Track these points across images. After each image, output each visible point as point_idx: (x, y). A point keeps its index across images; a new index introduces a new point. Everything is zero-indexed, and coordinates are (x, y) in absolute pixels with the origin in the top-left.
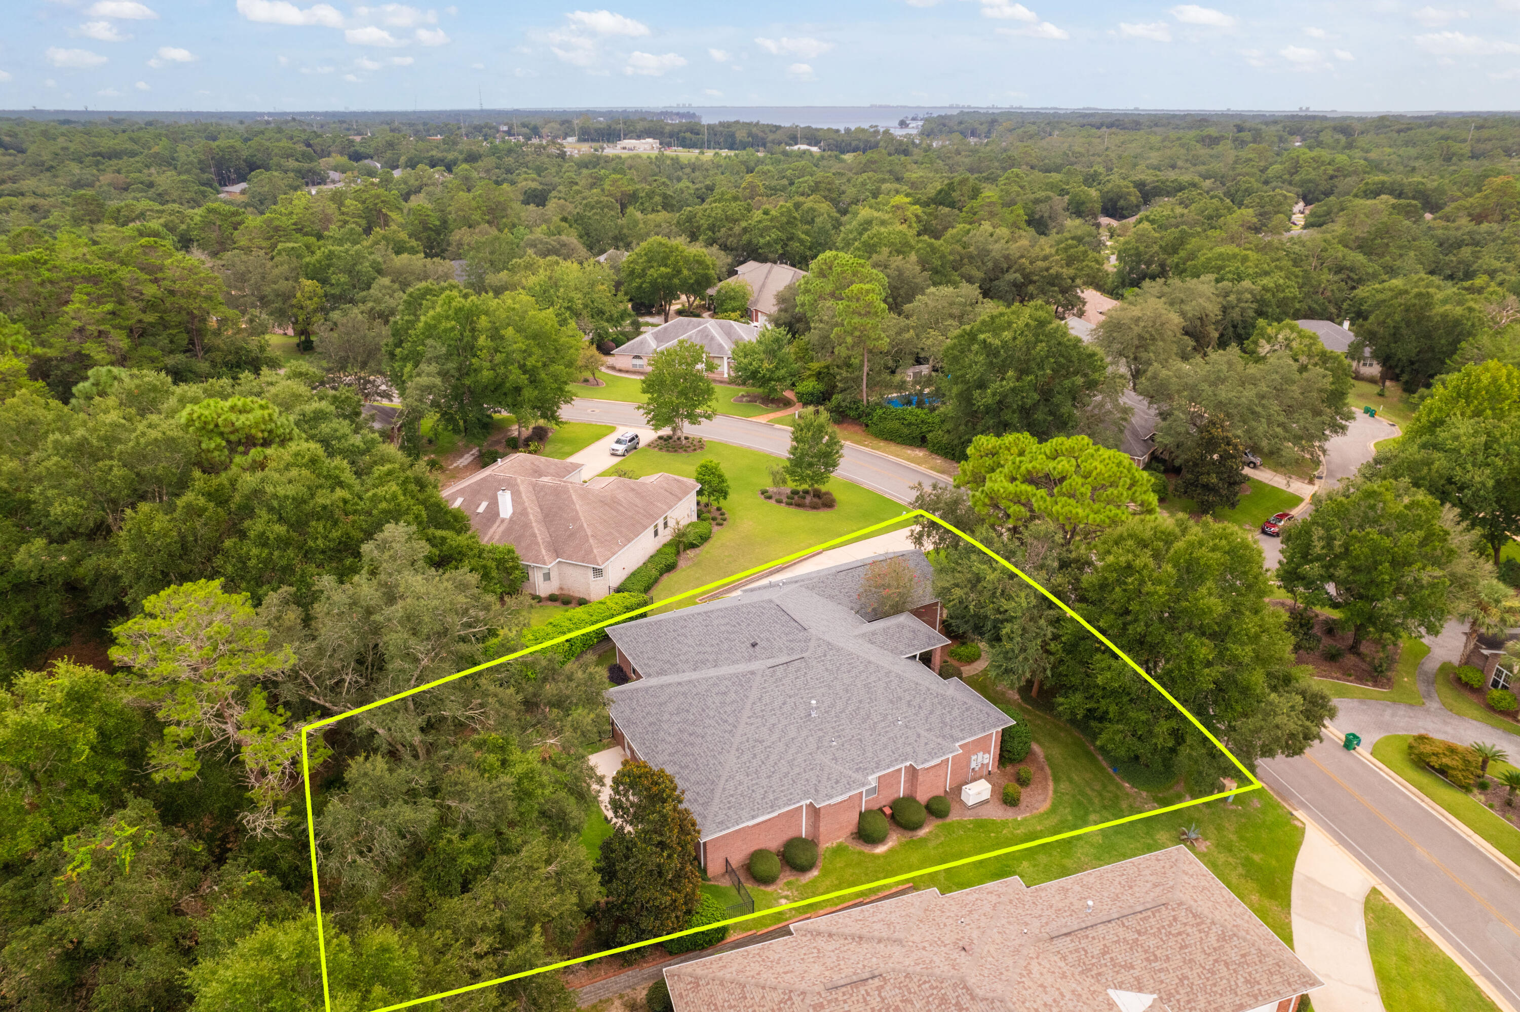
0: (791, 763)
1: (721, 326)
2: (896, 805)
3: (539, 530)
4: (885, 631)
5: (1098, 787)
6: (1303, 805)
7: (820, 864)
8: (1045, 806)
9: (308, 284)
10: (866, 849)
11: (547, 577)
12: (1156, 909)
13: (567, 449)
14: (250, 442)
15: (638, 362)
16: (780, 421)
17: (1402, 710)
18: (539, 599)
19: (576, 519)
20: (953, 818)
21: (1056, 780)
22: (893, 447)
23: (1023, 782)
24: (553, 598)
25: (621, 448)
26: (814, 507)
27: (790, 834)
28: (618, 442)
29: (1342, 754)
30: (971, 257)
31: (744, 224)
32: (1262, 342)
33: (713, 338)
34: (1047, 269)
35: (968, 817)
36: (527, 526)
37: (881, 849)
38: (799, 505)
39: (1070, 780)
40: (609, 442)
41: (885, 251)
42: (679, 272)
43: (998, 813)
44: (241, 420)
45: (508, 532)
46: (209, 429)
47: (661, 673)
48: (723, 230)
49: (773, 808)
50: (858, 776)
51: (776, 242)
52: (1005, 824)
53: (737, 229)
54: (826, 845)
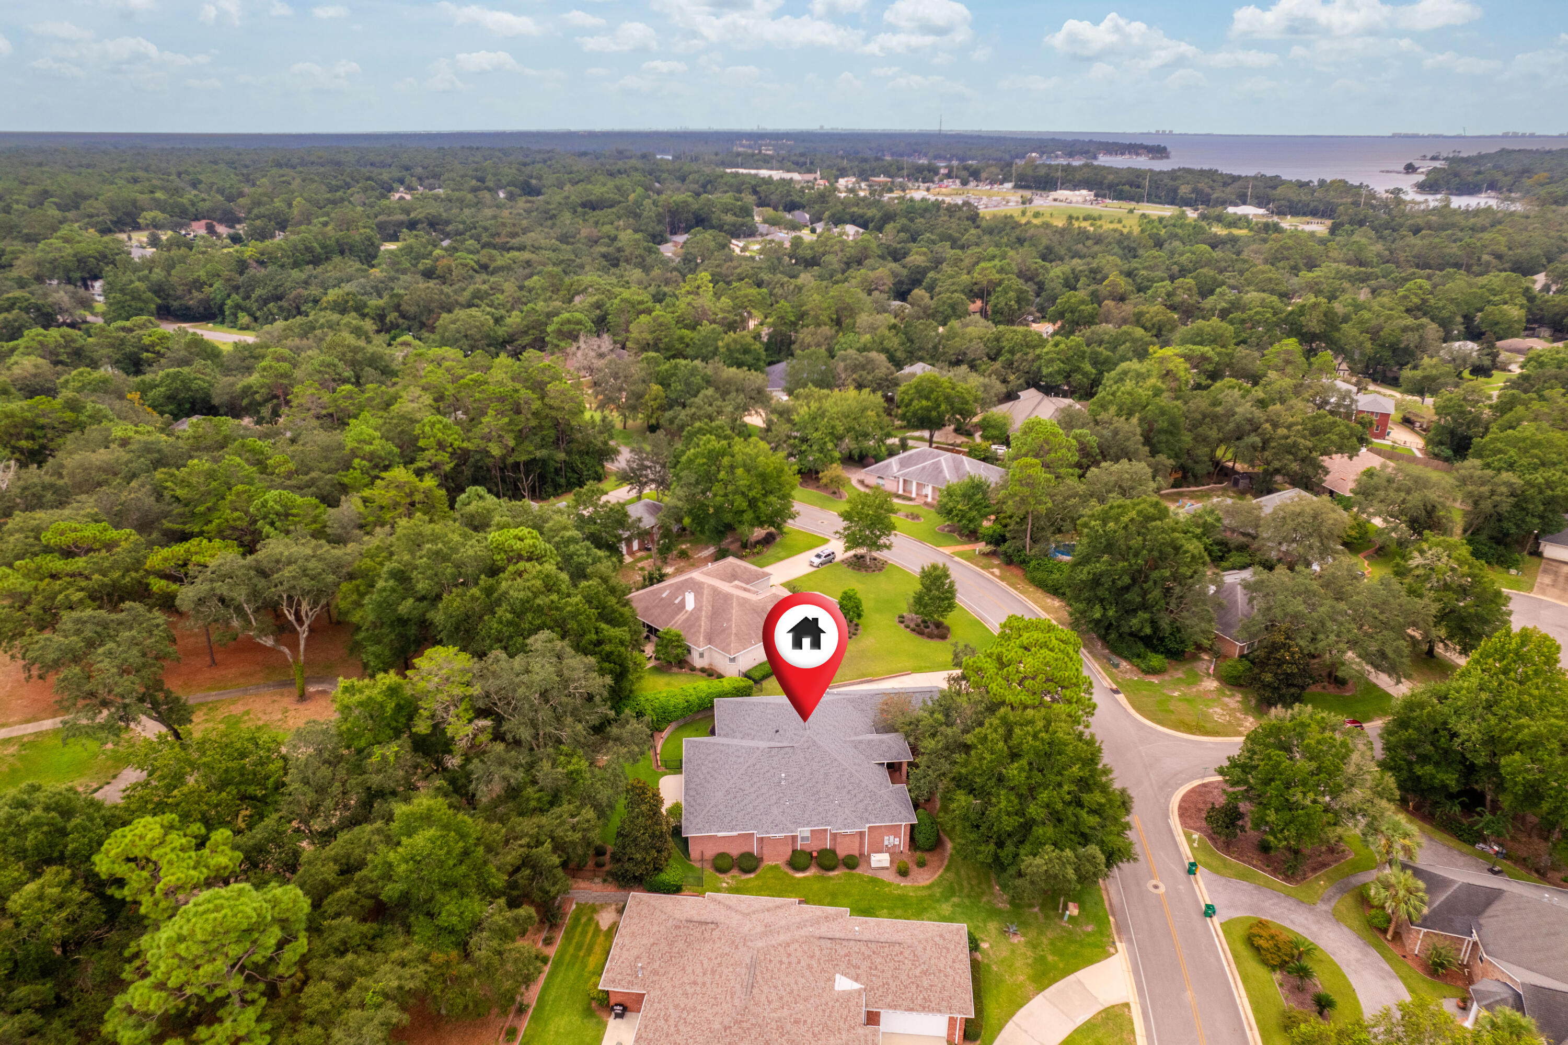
0: (755, 808)
1: (954, 460)
2: (823, 852)
3: (704, 623)
4: (869, 742)
5: (974, 882)
6: (1130, 941)
7: (759, 871)
8: (928, 883)
9: (656, 388)
10: (791, 872)
11: (701, 655)
12: (892, 944)
13: (783, 554)
14: (520, 557)
15: (881, 482)
16: (961, 555)
17: (1288, 903)
18: (693, 669)
19: (730, 620)
20: (858, 871)
21: (948, 869)
22: (1039, 594)
23: (921, 864)
24: (703, 670)
25: (817, 561)
26: (931, 636)
27: (745, 849)
28: (818, 556)
29: (1196, 918)
30: (1215, 418)
31: (1038, 351)
32: (1416, 554)
33: (941, 471)
34: (1287, 437)
35: (869, 874)
36: (698, 619)
37: (800, 875)
38: (921, 633)
39: (957, 873)
40: (810, 555)
41: (1113, 409)
42: (939, 406)
43: (890, 877)
44: (518, 545)
45: (687, 620)
46: (500, 548)
47: (726, 735)
48: (1019, 355)
49: (732, 830)
50: (793, 827)
51: (1059, 372)
52: (889, 885)
53: (1031, 356)
54: (767, 863)
